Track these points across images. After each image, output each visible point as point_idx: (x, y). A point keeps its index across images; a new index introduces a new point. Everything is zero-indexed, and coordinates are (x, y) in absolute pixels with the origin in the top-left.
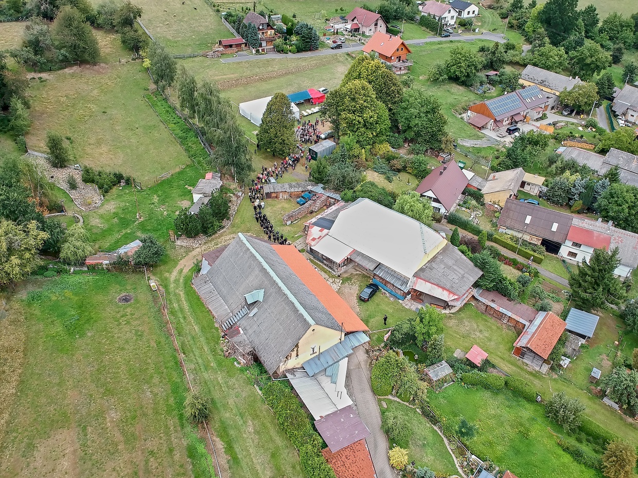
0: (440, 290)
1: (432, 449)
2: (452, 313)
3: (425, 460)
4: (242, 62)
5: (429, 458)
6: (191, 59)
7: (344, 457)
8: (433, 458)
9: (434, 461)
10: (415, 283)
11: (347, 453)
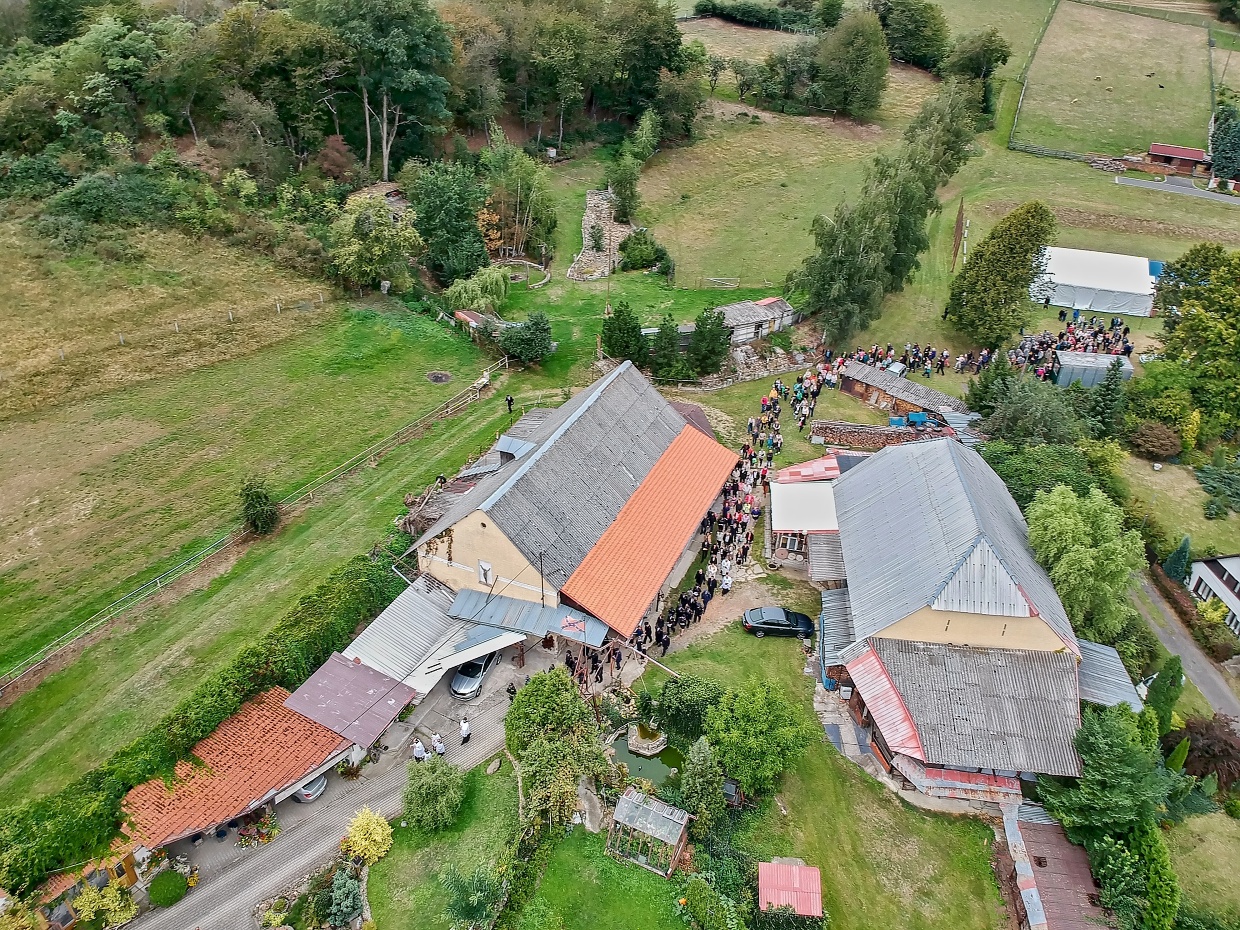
0: (899, 714)
1: (432, 896)
2: (902, 800)
3: (398, 894)
4: (1158, 192)
5: (406, 900)
6: (1052, 161)
7: (286, 725)
8: (411, 905)
9: (404, 912)
10: (858, 659)
11: (298, 727)
